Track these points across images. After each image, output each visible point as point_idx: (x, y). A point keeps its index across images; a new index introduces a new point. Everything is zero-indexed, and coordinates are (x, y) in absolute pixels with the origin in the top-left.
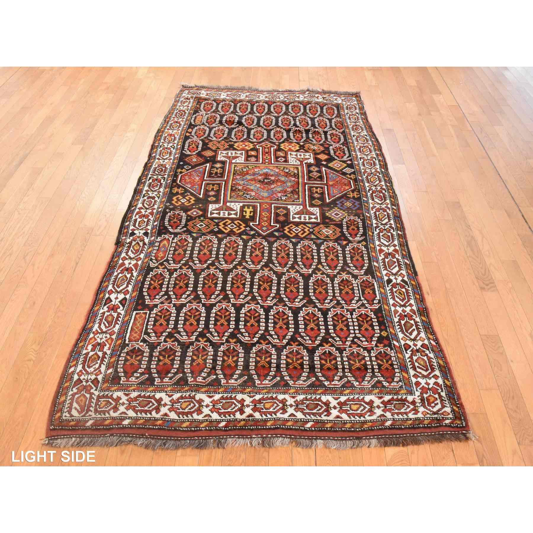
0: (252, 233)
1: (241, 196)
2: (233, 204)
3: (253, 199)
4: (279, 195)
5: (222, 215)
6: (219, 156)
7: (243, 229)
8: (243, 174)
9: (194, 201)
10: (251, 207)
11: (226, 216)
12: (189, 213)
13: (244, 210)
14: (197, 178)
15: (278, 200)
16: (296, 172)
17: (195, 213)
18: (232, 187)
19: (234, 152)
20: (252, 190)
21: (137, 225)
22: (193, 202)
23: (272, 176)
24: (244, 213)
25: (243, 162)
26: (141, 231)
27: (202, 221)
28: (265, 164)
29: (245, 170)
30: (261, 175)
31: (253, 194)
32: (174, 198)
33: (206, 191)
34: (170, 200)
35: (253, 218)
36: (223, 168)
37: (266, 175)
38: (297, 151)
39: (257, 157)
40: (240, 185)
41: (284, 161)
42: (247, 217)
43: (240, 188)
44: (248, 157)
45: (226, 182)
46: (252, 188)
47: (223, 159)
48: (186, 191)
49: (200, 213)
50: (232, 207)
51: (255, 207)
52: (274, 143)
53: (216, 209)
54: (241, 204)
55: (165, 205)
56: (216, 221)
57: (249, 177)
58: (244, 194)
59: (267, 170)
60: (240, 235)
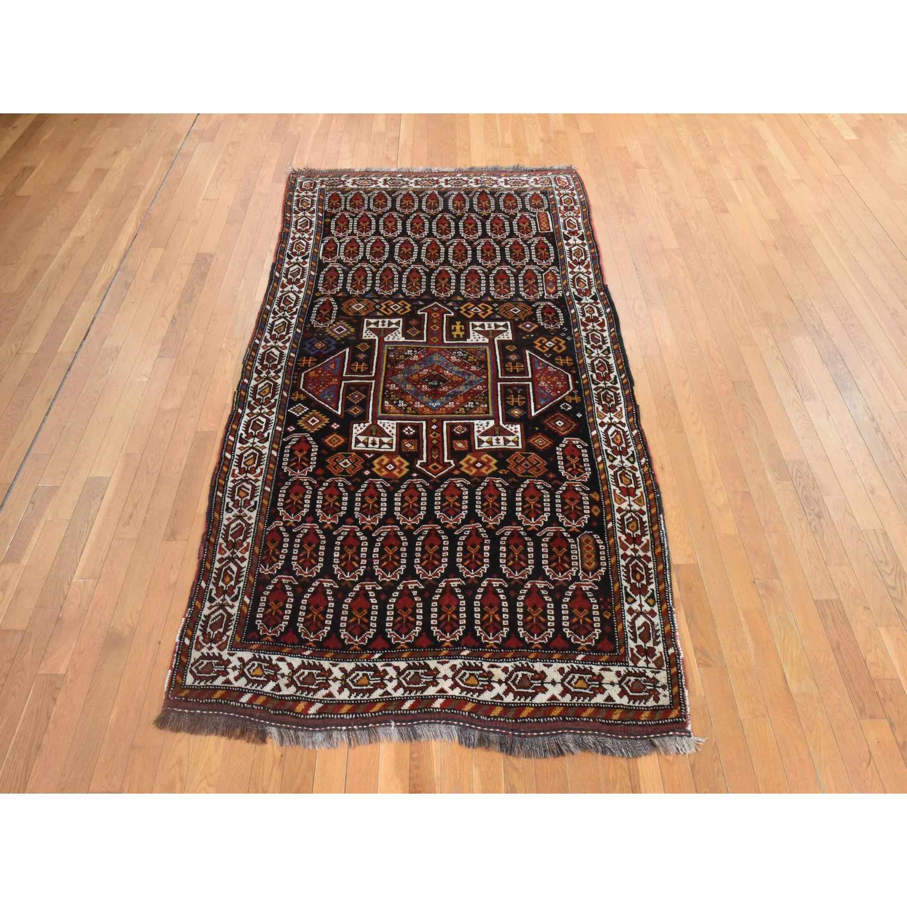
0: (450, 304)
1: (471, 353)
2: (480, 341)
3: (454, 350)
4: (416, 358)
5: (492, 324)
6: (519, 434)
7: (462, 308)
8: (472, 395)
9: (535, 345)
10: (455, 337)
11: (486, 324)
12: (536, 326)
13: (463, 333)
14: (543, 383)
15: (417, 349)
16: (386, 402)
17: (528, 326)
18: (486, 369)
19: (495, 446)
20: (455, 364)
21: (595, 309)
22: (536, 342)
23: (426, 393)
24: (463, 329)
25: (476, 422)
26: (586, 302)
27: (516, 316)
28: (438, 419)
29: (471, 404)
30: (443, 394)
31: (454, 358)
32: (564, 348)
33: (522, 360)
34: (569, 345)
35: (451, 321)
36: (507, 408)
37: (435, 394)
38: (378, 454)
39: (453, 436)
40: (473, 372)
41: (405, 426)
42: (458, 323)
43: (473, 368)
44: (468, 435)
45: (496, 379)
46: (456, 368)
47: (511, 428)
48: (552, 360)
49: (520, 326)
50: (481, 336)
51: (450, 337)
52: (422, 475)
53: (501, 332)
54: (468, 341)
55: (572, 336)
56: (498, 316)
57: (462, 388)
58: (467, 357)
59: (434, 405)
60: (465, 301)
